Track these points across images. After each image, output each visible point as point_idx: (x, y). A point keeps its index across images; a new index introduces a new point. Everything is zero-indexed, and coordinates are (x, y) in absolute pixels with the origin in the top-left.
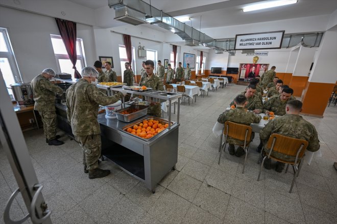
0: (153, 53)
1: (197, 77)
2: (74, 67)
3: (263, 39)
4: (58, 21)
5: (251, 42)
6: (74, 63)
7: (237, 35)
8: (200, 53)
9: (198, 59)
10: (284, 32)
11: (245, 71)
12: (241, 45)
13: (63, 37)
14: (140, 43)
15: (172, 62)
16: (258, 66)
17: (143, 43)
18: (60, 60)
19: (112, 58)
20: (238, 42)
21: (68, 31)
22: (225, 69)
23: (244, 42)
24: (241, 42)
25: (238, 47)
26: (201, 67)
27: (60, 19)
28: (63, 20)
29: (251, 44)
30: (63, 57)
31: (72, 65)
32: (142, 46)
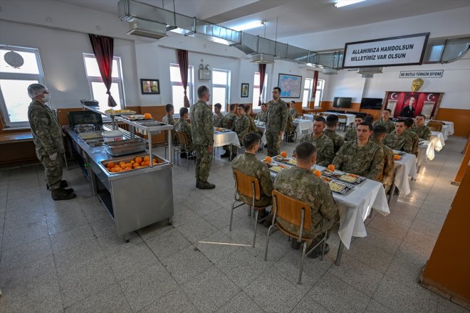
0: (225, 74)
1: (305, 112)
2: (108, 93)
3: (390, 48)
4: (92, 37)
5: (370, 54)
6: (108, 86)
7: (347, 44)
8: (313, 73)
9: (308, 83)
10: (427, 35)
11: (395, 105)
12: (353, 59)
13: (96, 56)
14: (202, 61)
15: (256, 87)
16: (421, 96)
17: (207, 61)
18: (93, 84)
19: (158, 81)
20: (349, 56)
21: (103, 48)
22: (359, 101)
23: (358, 55)
24: (354, 56)
25: (348, 63)
26: (314, 96)
27: (94, 35)
28: (98, 36)
29: (369, 58)
30: (96, 80)
31: (106, 90)
32: (204, 64)
